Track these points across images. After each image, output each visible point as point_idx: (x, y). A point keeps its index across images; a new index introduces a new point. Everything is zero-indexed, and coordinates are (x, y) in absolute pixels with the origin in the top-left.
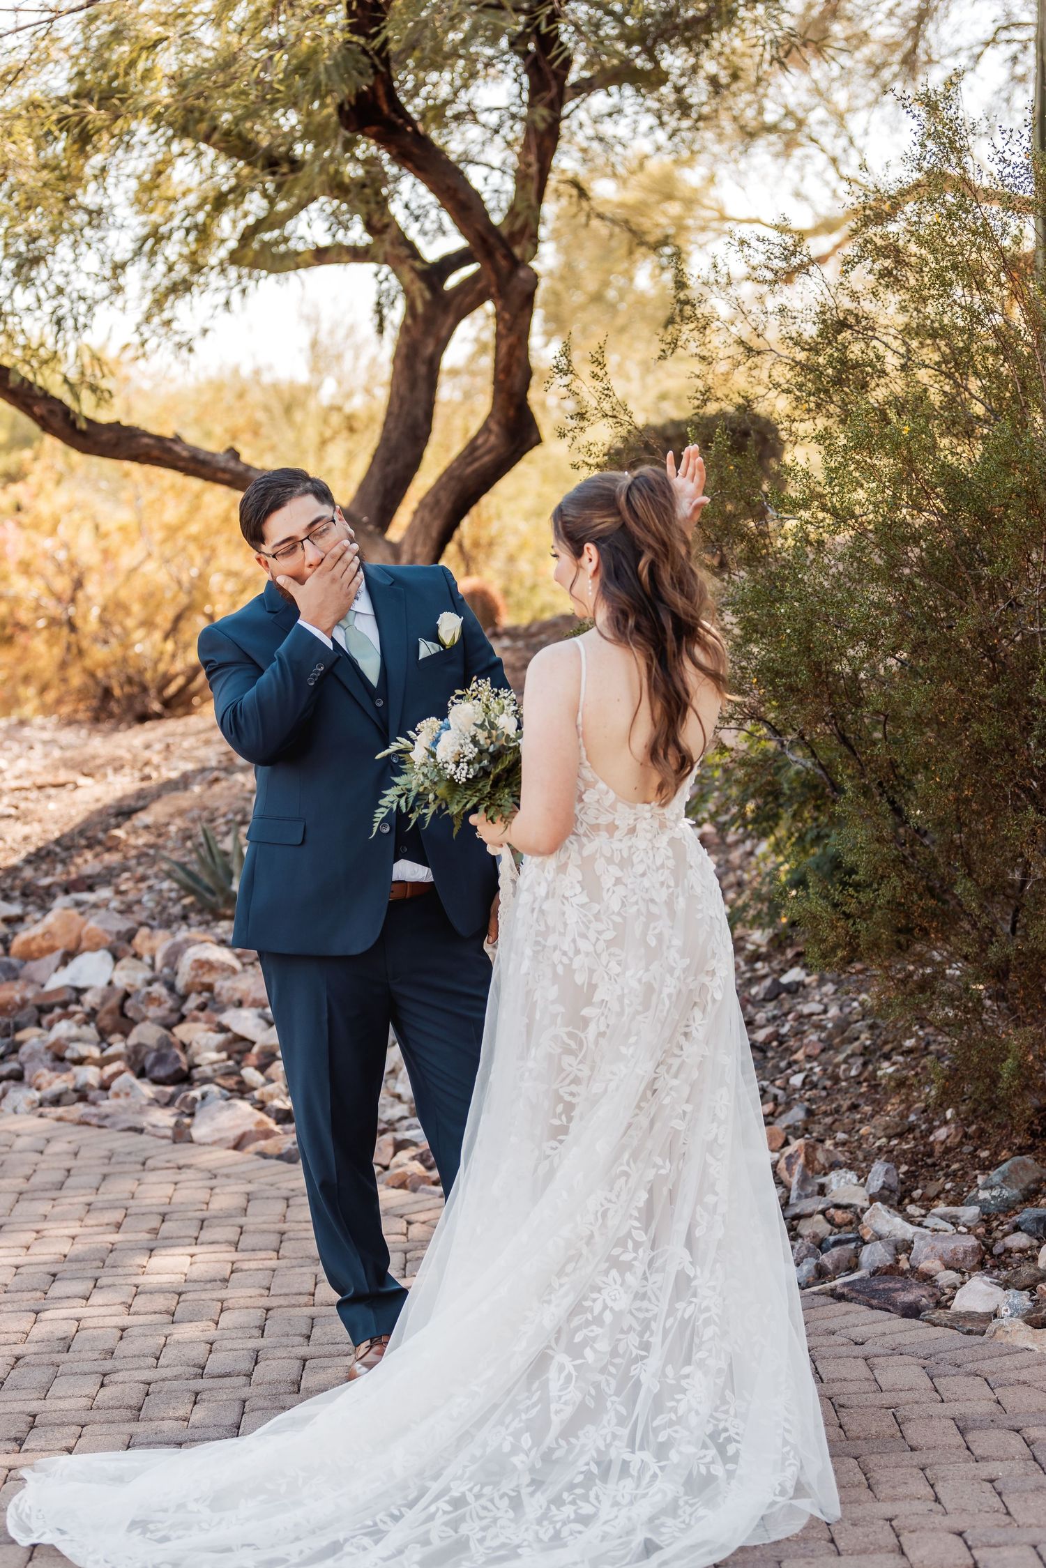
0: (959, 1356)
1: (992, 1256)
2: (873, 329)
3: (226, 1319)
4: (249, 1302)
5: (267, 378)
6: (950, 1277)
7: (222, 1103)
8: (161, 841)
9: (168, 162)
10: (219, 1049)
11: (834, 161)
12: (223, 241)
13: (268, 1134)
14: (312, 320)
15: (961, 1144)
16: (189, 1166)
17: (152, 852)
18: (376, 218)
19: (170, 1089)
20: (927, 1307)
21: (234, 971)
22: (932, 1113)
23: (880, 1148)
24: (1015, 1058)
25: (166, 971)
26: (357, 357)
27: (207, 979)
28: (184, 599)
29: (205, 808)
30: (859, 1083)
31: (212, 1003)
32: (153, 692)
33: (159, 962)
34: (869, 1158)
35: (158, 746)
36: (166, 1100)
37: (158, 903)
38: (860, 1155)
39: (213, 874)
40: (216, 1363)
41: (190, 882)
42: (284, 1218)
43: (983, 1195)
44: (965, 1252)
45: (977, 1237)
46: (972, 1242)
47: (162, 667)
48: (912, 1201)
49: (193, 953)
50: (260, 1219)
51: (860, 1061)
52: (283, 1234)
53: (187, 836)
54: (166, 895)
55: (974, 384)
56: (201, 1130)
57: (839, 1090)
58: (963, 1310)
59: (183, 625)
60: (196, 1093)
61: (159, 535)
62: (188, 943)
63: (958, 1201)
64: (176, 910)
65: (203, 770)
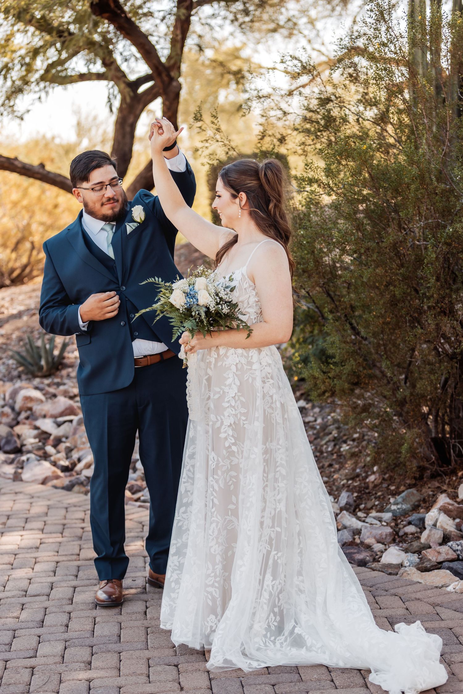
0: (387, 586)
1: (399, 536)
2: (344, 102)
3: (38, 567)
4: (48, 559)
5: (57, 141)
6: (380, 546)
7: (36, 462)
8: (8, 342)
9: (12, 35)
10: (35, 437)
11: (309, 41)
12: (37, 70)
13: (57, 477)
14: (77, 112)
15: (381, 483)
16: (20, 493)
17: (4, 346)
18: (107, 58)
19: (12, 456)
20: (369, 561)
21: (42, 401)
22: (367, 468)
23: (343, 485)
24: (408, 444)
25: (11, 401)
26: (97, 130)
27: (29, 405)
28: (20, 235)
29: (29, 327)
30: (332, 454)
31: (32, 416)
32: (6, 275)
33: (7, 397)
34: (339, 489)
35: (8, 299)
36: (10, 461)
37: (7, 370)
38: (335, 488)
39: (32, 357)
40: (32, 590)
41: (21, 360)
42: (65, 518)
43: (393, 507)
44: (386, 535)
45: (391, 527)
46: (389, 530)
47: (11, 265)
48: (360, 510)
49: (23, 393)
50: (54, 518)
51: (332, 444)
52: (64, 525)
53: (20, 339)
54: (11, 366)
55: (390, 128)
56: (26, 475)
57: (323, 457)
58: (387, 563)
59: (20, 246)
60: (24, 458)
61: (9, 206)
62: (21, 388)
63: (381, 510)
64: (15, 373)
65: (28, 310)
